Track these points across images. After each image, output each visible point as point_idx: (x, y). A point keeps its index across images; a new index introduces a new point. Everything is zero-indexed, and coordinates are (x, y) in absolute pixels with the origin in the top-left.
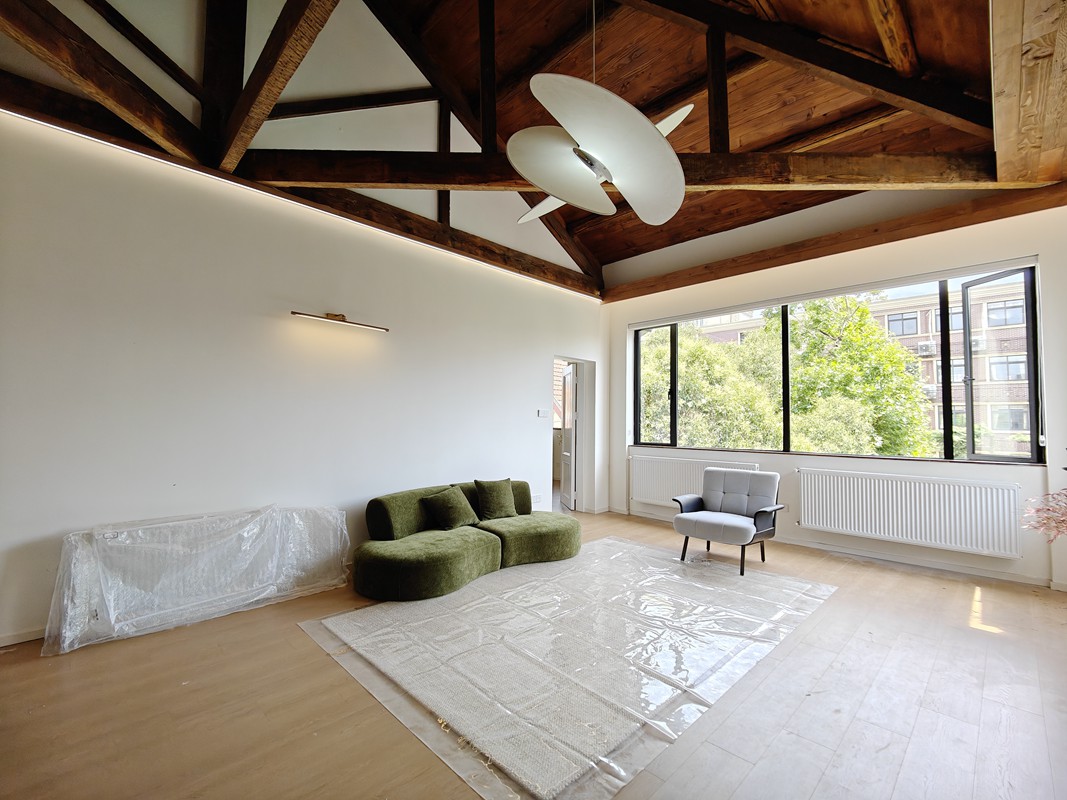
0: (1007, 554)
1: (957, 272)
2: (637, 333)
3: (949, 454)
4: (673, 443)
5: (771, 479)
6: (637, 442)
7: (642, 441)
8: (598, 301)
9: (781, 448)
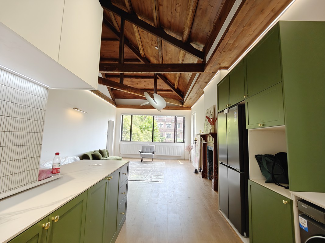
0: (180, 155)
1: (177, 115)
2: (123, 115)
3: (175, 142)
4: (130, 140)
5: (154, 146)
6: (121, 140)
7: (122, 140)
8: (115, 107)
9: (152, 141)
